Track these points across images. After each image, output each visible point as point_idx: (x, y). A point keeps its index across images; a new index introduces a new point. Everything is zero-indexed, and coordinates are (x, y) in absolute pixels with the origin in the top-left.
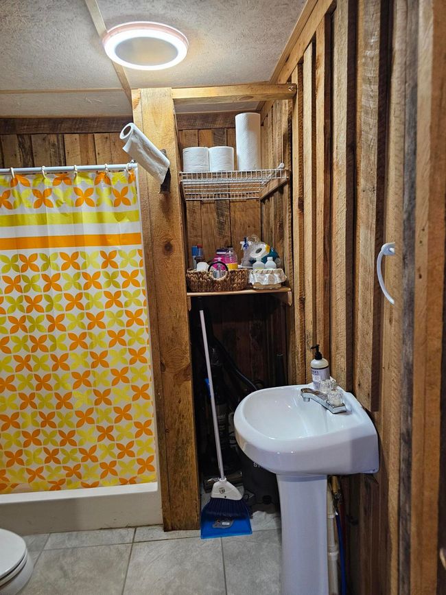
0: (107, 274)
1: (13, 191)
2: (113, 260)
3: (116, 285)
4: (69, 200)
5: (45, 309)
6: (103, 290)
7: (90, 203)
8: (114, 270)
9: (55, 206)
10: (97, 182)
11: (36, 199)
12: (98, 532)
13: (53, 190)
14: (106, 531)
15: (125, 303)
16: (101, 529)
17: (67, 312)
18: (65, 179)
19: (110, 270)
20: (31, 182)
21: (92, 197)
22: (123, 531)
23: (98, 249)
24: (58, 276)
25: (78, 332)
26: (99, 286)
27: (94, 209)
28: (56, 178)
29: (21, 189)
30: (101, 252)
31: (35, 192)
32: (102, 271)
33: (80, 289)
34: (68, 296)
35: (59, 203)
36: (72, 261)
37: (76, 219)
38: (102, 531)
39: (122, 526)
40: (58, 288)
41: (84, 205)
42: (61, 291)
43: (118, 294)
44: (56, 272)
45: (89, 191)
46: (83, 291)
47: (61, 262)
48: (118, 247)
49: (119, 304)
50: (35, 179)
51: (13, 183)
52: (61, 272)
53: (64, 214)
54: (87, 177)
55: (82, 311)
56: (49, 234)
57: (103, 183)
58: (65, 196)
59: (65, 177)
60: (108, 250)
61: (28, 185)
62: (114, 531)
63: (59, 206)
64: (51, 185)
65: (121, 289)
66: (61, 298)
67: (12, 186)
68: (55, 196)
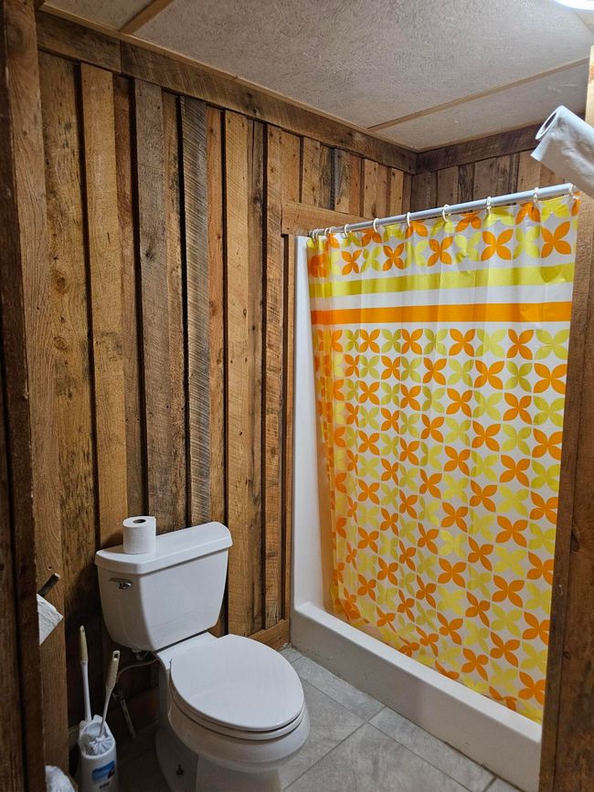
0: (514, 367)
1: (406, 243)
2: (526, 345)
3: (525, 386)
4: (475, 251)
5: (421, 406)
6: (504, 391)
7: (505, 254)
8: (526, 361)
9: (454, 262)
10: (519, 220)
11: (431, 253)
12: (441, 744)
13: (455, 238)
14: (452, 752)
15: (536, 417)
16: (446, 743)
17: (449, 416)
18: (473, 219)
19: (519, 360)
20: (429, 229)
21: (509, 245)
22: (476, 770)
23: (506, 326)
24: (443, 363)
25: (460, 447)
26: (497, 384)
27: (509, 264)
28: (462, 221)
29: (415, 241)
30: (510, 330)
31: (433, 243)
32: (507, 360)
33: (470, 385)
34: (452, 393)
35: (459, 257)
36: (465, 343)
37: (479, 280)
38: (446, 747)
39: (477, 760)
40: (441, 380)
41: (494, 259)
42: (445, 384)
43: (526, 401)
44: (442, 357)
45: (506, 235)
46: (473, 389)
47: (450, 342)
48: (538, 325)
49: (526, 418)
50: (435, 225)
51: (408, 233)
52: (448, 357)
53: (465, 273)
54: (506, 214)
55: (469, 418)
56: (440, 303)
57: (527, 220)
58: (469, 245)
59: (474, 217)
60: (521, 328)
61: (424, 234)
62: (462, 759)
63: (459, 260)
64: (453, 231)
65: (532, 394)
66: (443, 394)
67: (407, 237)
68: (456, 248)
